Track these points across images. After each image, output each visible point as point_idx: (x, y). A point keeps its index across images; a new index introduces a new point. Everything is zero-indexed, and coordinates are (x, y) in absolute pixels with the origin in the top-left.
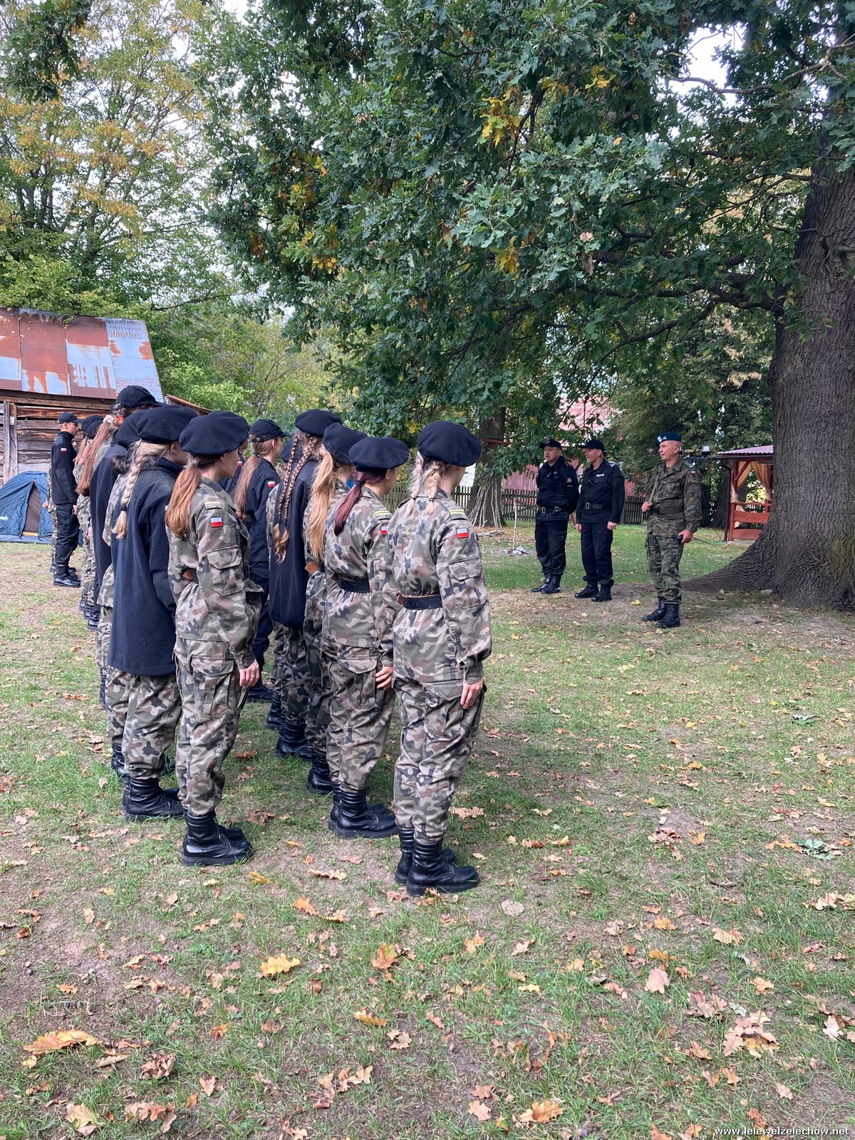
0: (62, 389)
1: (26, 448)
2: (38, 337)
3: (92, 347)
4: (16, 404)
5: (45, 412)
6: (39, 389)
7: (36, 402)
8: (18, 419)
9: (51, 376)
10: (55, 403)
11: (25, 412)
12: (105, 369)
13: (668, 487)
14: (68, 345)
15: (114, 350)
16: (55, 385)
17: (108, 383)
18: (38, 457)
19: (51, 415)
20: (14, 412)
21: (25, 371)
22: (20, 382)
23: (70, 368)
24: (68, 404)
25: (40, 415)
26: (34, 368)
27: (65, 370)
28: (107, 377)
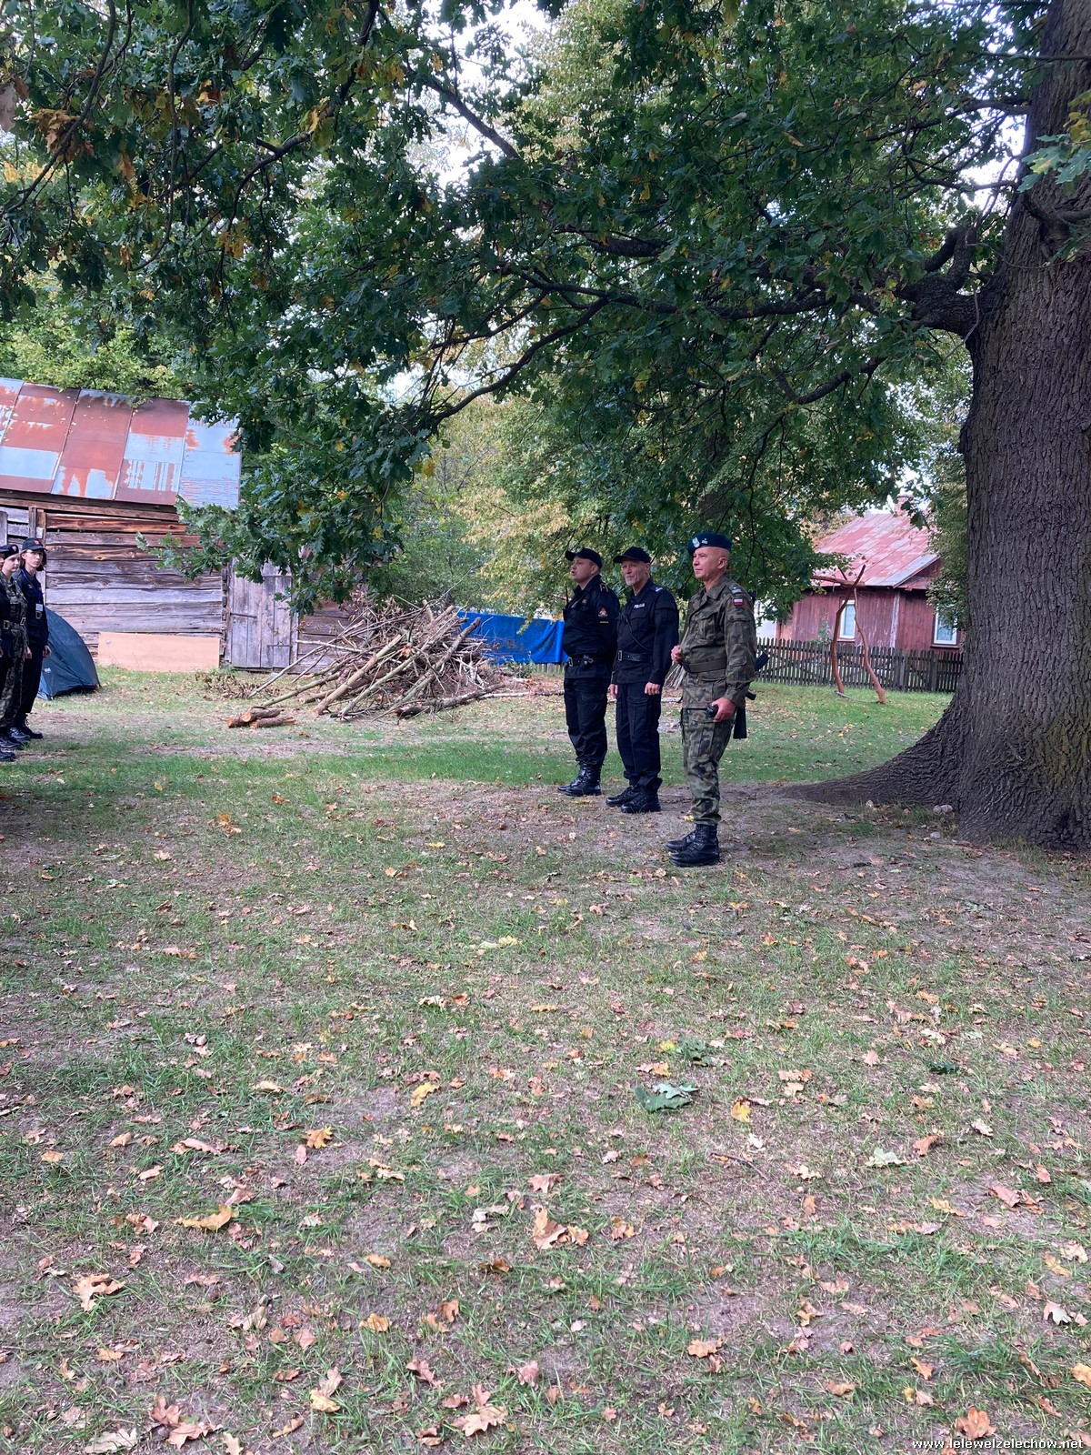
0: (108, 493)
1: (57, 569)
2: (92, 425)
3: (162, 439)
4: (46, 511)
5: (82, 522)
6: (74, 491)
7: (71, 508)
8: (48, 530)
9: (95, 476)
10: (95, 510)
11: (57, 521)
12: (171, 466)
13: (702, 625)
14: (132, 435)
15: (191, 442)
16: (99, 486)
17: (169, 485)
18: (73, 580)
19: (90, 525)
20: (43, 521)
21: (63, 468)
22: (52, 483)
23: (124, 464)
24: (112, 511)
25: (76, 526)
26: (76, 465)
27: (116, 466)
28: (171, 476)
